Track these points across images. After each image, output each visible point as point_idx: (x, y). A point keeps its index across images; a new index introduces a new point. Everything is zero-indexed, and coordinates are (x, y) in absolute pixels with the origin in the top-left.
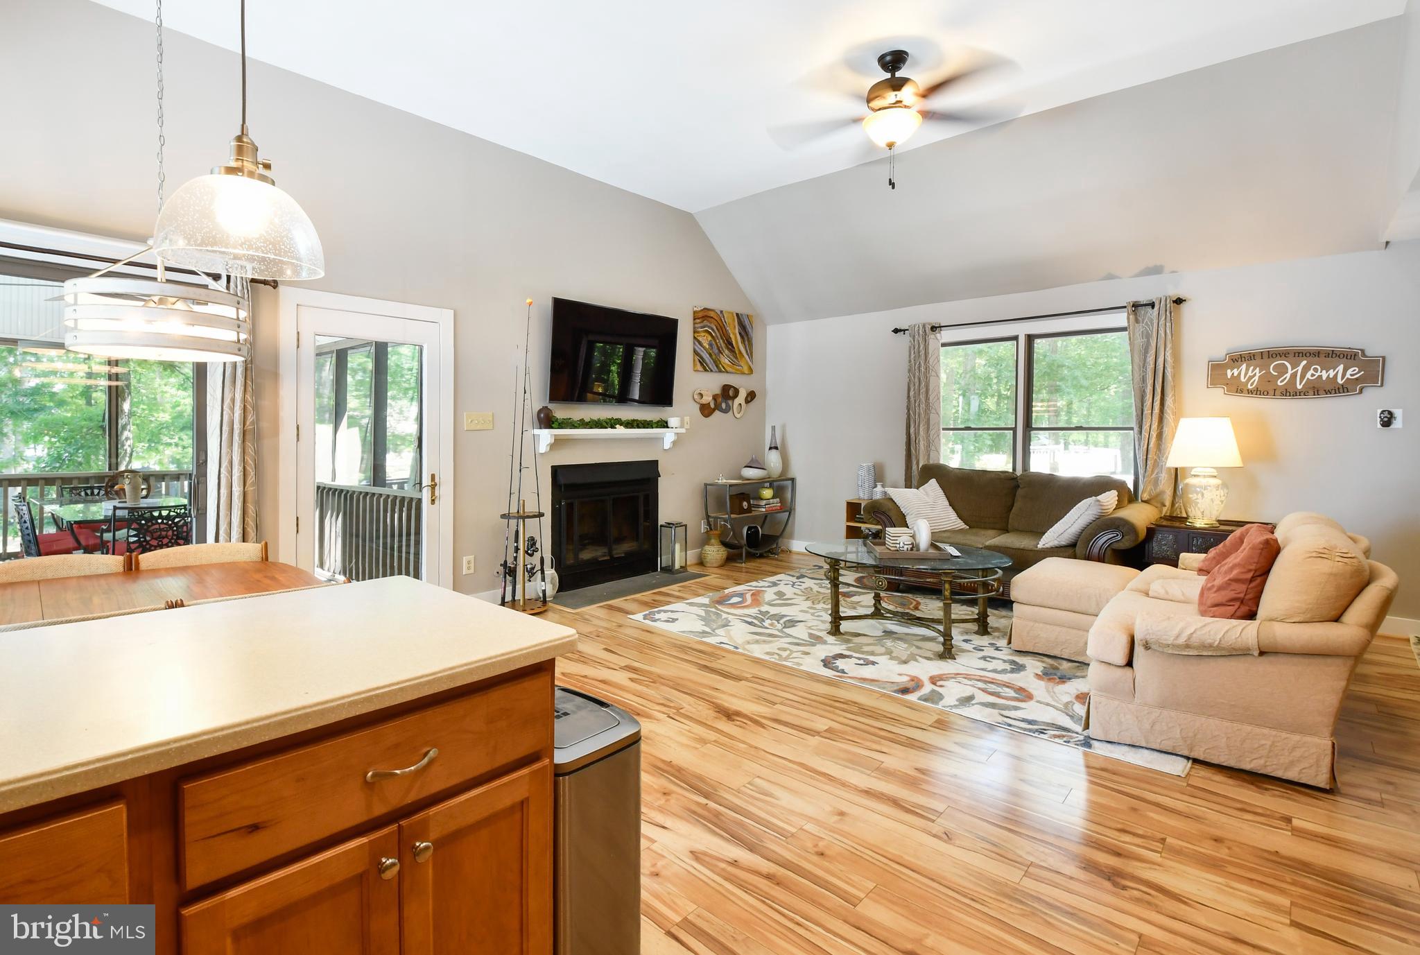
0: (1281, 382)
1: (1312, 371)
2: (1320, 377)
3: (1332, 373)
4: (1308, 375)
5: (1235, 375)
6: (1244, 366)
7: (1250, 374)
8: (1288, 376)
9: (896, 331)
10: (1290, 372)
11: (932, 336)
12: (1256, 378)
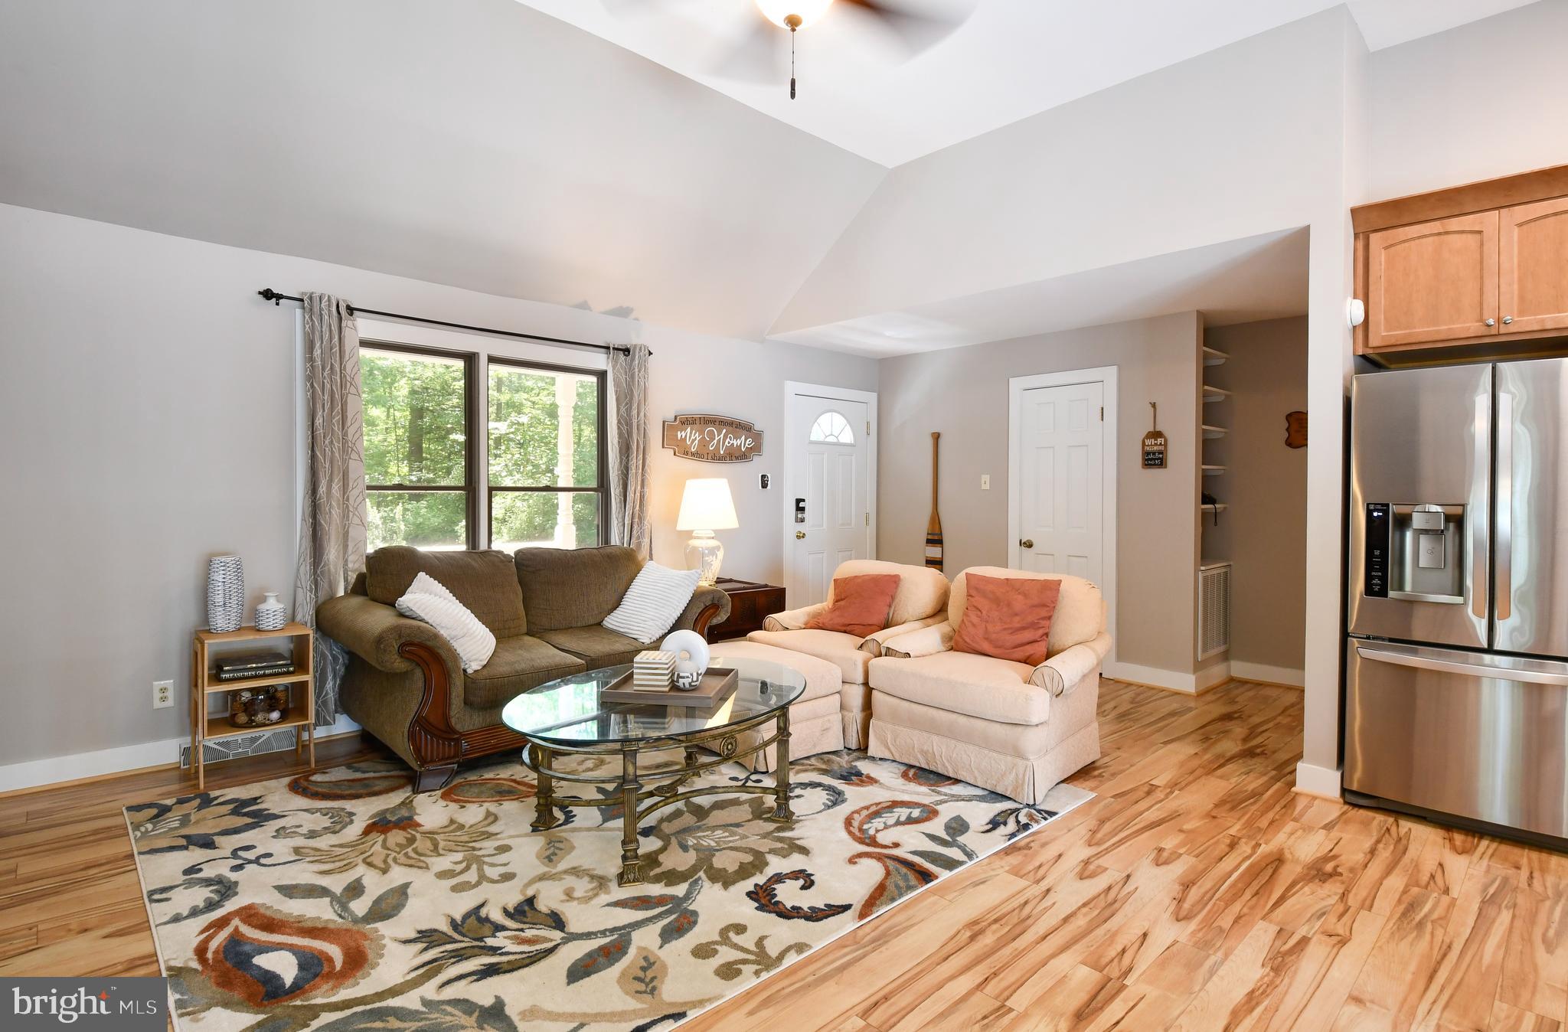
0: (712, 447)
1: (728, 440)
2: (733, 444)
3: (739, 442)
4: (727, 443)
5: (683, 437)
6: (689, 430)
7: (693, 437)
8: (715, 441)
9: (268, 294)
10: (717, 439)
11: (350, 323)
12: (697, 441)
